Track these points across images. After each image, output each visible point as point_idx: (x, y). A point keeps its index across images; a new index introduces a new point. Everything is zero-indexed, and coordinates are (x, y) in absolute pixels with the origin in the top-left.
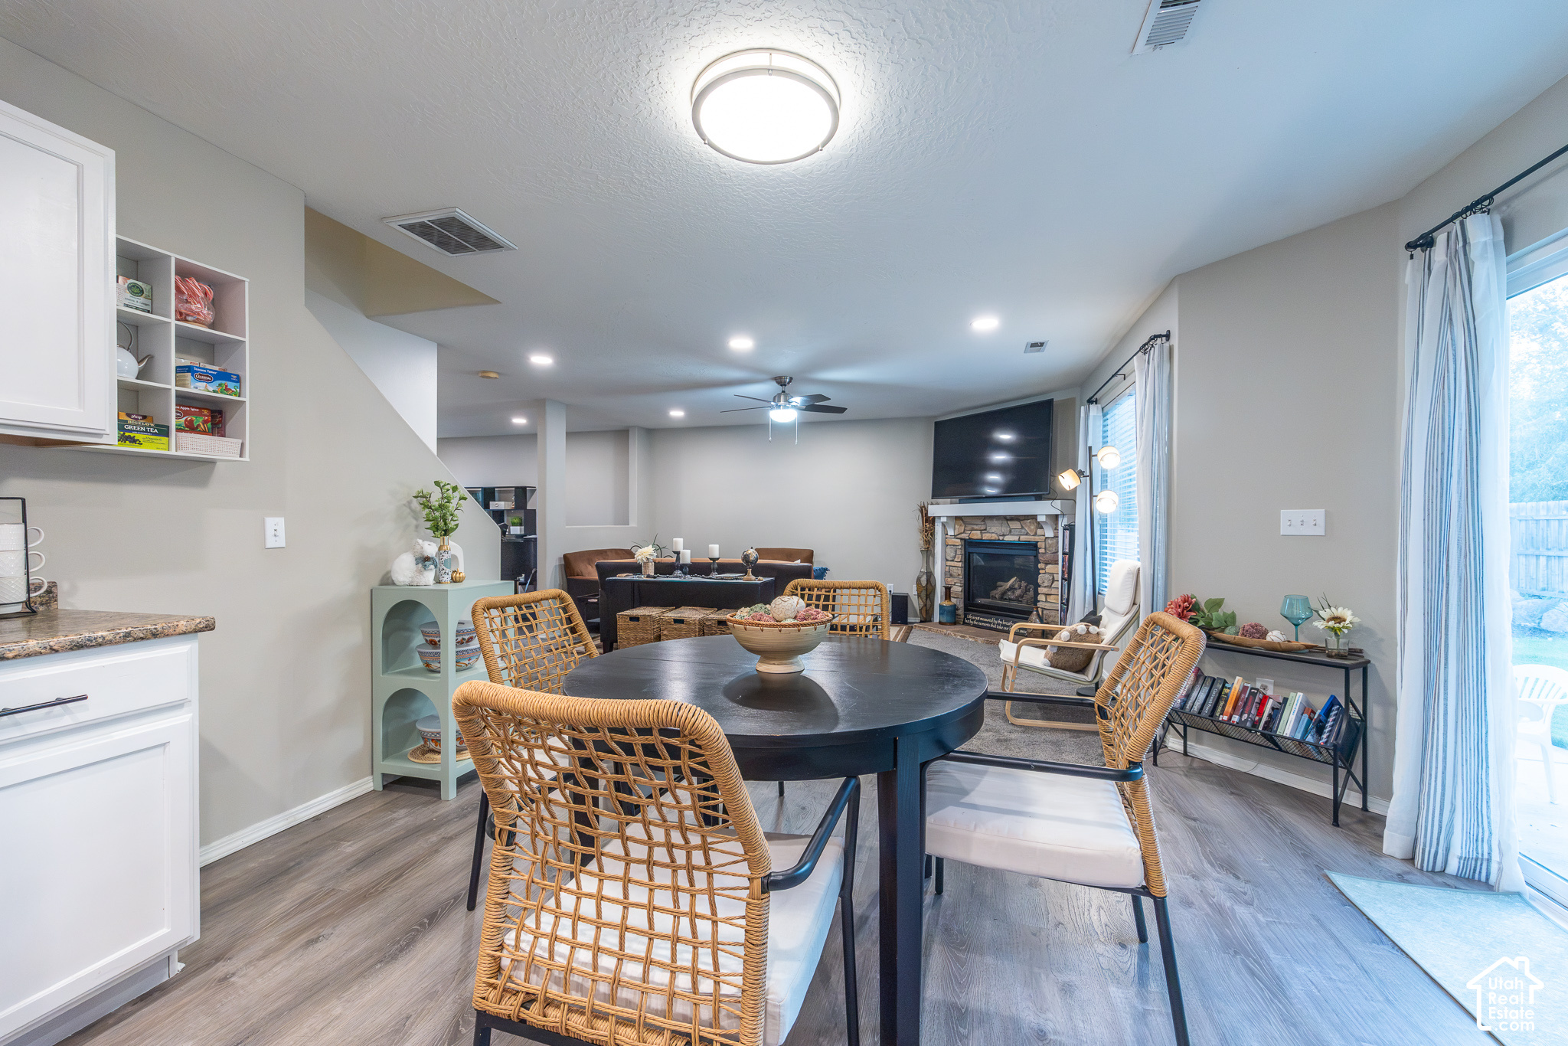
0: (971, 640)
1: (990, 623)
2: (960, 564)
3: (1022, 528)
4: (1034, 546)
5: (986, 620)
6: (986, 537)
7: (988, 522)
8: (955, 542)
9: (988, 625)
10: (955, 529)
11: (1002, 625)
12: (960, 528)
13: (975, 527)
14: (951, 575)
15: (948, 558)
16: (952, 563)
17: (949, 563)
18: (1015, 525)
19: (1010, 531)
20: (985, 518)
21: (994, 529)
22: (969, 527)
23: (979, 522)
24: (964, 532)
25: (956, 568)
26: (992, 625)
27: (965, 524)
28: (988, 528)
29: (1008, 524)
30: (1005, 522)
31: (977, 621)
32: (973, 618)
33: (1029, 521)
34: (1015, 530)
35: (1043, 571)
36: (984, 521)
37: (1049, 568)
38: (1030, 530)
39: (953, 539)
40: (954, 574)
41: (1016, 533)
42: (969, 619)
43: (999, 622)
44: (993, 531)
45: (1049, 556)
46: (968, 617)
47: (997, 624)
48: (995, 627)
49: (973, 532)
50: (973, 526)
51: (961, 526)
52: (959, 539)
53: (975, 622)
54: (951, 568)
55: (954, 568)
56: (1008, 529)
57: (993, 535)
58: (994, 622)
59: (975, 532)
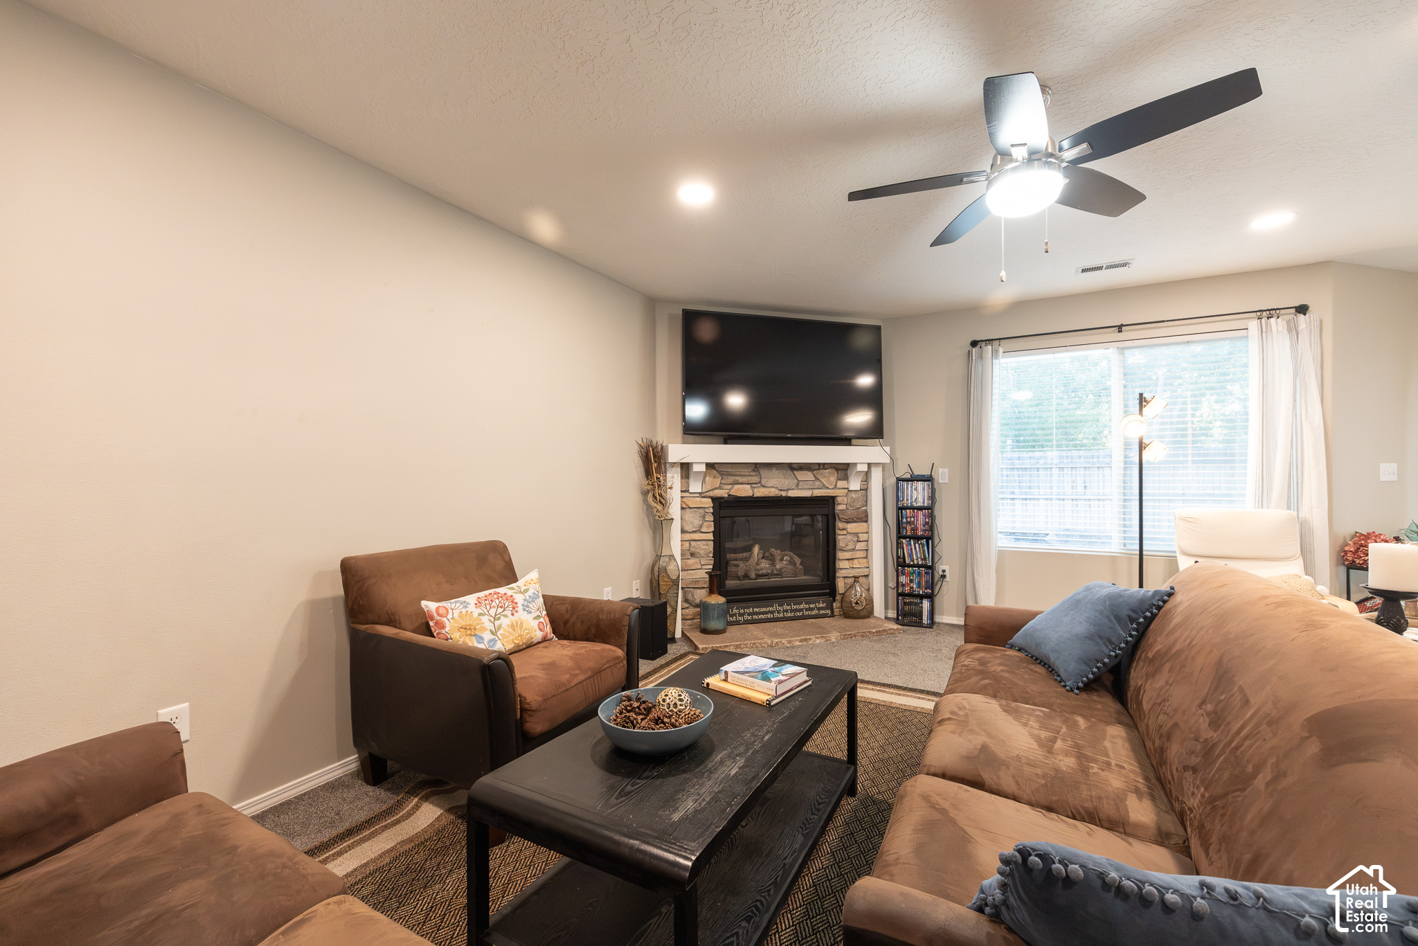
1: (772, 612)
2: (711, 536)
3: (817, 479)
4: (830, 501)
5: (765, 609)
6: (760, 492)
7: (764, 472)
8: (703, 503)
9: (769, 616)
10: (704, 481)
11: (792, 611)
12: (713, 481)
13: (740, 479)
14: (692, 555)
15: (687, 528)
16: (696, 536)
17: (688, 536)
18: (806, 476)
19: (798, 485)
20: (757, 467)
21: (772, 482)
22: (731, 479)
23: (746, 471)
24: (720, 488)
25: (705, 543)
26: (776, 615)
27: (722, 474)
28: (763, 482)
29: (794, 475)
30: (790, 472)
31: (749, 614)
32: (742, 611)
33: (828, 470)
34: (804, 483)
35: (845, 532)
36: (755, 471)
37: (852, 527)
38: (829, 482)
39: (698, 499)
40: (701, 552)
41: (806, 487)
42: (735, 615)
43: (786, 607)
44: (771, 484)
45: (851, 513)
46: (732, 612)
47: (784, 611)
48: (781, 615)
49: (737, 487)
50: (737, 478)
51: (715, 477)
52: (710, 497)
53: (746, 617)
54: (693, 543)
55: (699, 543)
56: (796, 481)
57: (773, 490)
58: (776, 608)
59: (741, 486)
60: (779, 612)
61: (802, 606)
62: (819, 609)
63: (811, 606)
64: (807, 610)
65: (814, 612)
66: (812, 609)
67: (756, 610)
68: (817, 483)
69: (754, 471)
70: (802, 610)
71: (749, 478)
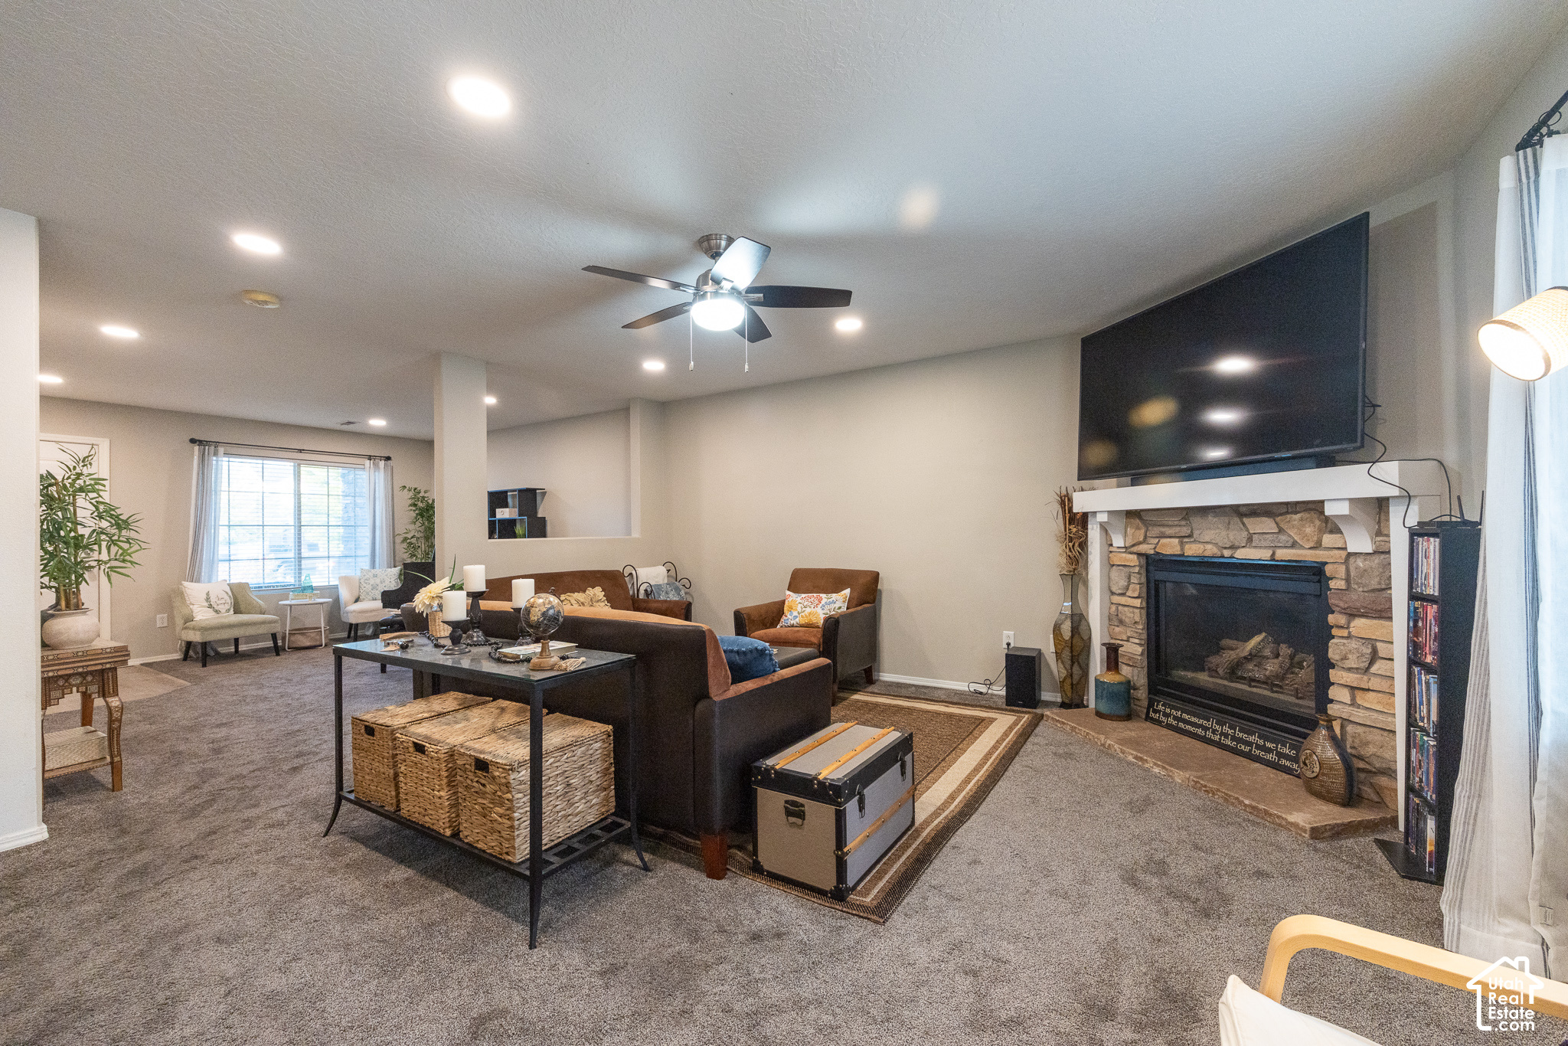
0: (1156, 770)
1: (1206, 729)
2: (1138, 602)
3: (1283, 531)
4: (1315, 573)
5: (1197, 720)
6: (1192, 550)
7: (1196, 521)
8: (1127, 560)
9: (1200, 731)
10: (1125, 535)
11: (1234, 738)
12: (1137, 533)
13: (1168, 531)
14: (1121, 622)
15: (1114, 589)
16: (1123, 600)
17: (1115, 599)
18: (1262, 525)
19: (1250, 539)
20: (1188, 513)
21: (1208, 536)
22: (1155, 531)
23: (1174, 520)
24: (1145, 541)
25: (1131, 610)
26: (1209, 734)
27: (1147, 524)
28: (1196, 533)
29: (1244, 524)
30: (1237, 519)
31: (1175, 718)
32: (1168, 711)
33: (1299, 516)
34: (1261, 537)
35: (1345, 633)
36: (1186, 519)
37: (1360, 625)
38: (1305, 536)
39: (1124, 555)
40: (1127, 620)
41: (1264, 544)
42: (1159, 711)
43: (1226, 729)
44: (1207, 539)
45: (1356, 597)
46: (1157, 707)
47: (1222, 734)
48: (1217, 738)
49: (1164, 541)
50: (1163, 529)
51: (1138, 528)
52: (1135, 553)
53: (1171, 720)
54: (1120, 608)
55: (1126, 609)
56: (1245, 534)
57: (1209, 547)
58: (1213, 726)
59: (1169, 540)
60: (1214, 732)
61: (1252, 739)
62: (1280, 755)
63: (1268, 745)
64: (1258, 747)
65: (1270, 757)
66: (1269, 751)
67: (1186, 716)
68: (1283, 538)
69: (1184, 519)
70: (1249, 744)
71: (1177, 529)
